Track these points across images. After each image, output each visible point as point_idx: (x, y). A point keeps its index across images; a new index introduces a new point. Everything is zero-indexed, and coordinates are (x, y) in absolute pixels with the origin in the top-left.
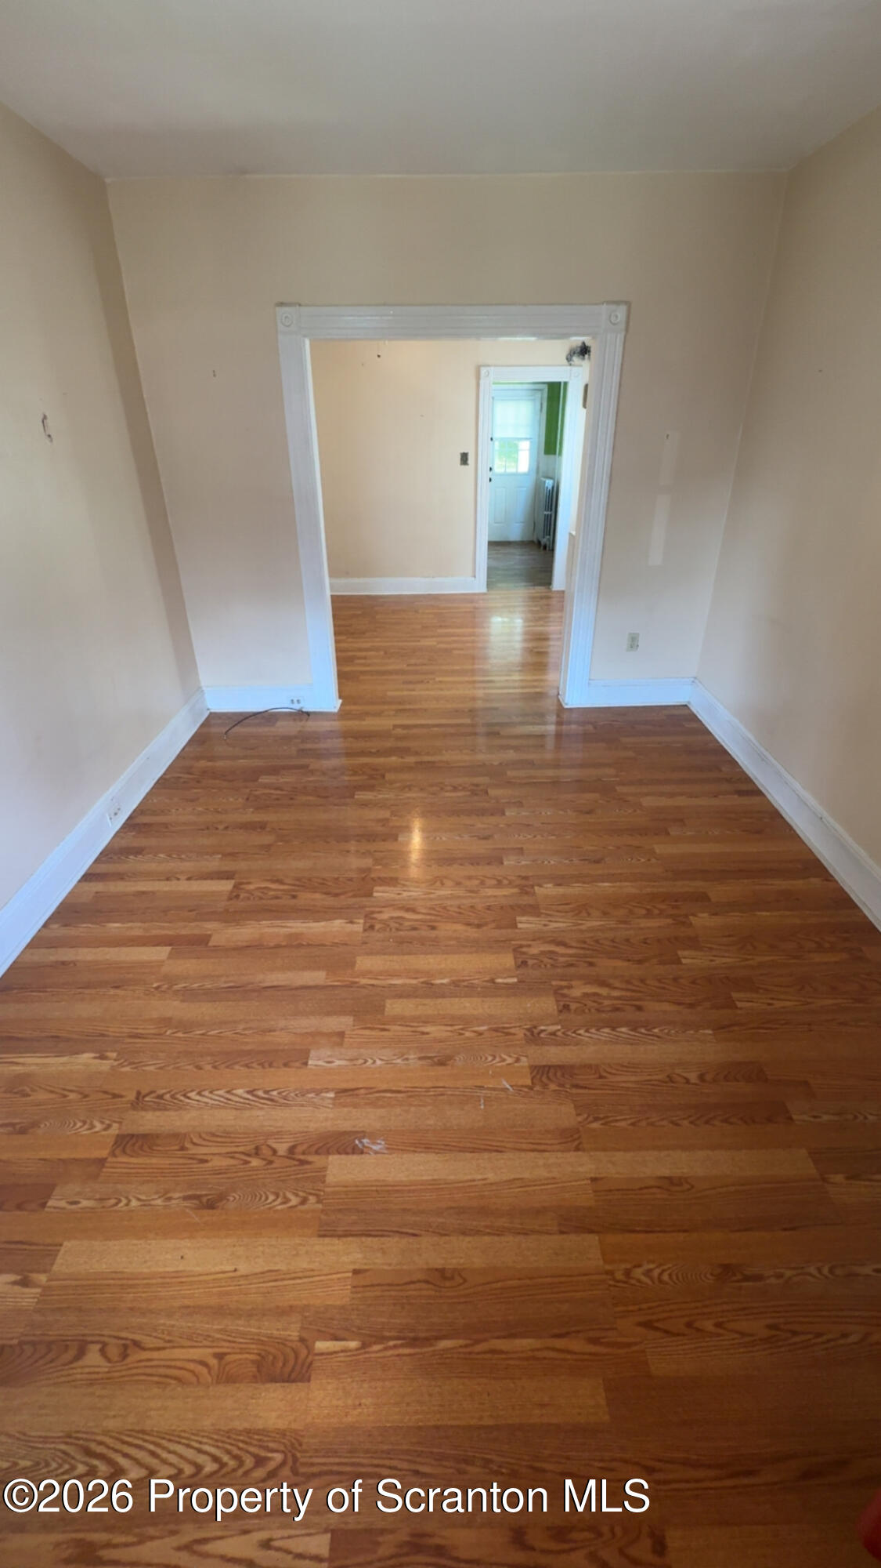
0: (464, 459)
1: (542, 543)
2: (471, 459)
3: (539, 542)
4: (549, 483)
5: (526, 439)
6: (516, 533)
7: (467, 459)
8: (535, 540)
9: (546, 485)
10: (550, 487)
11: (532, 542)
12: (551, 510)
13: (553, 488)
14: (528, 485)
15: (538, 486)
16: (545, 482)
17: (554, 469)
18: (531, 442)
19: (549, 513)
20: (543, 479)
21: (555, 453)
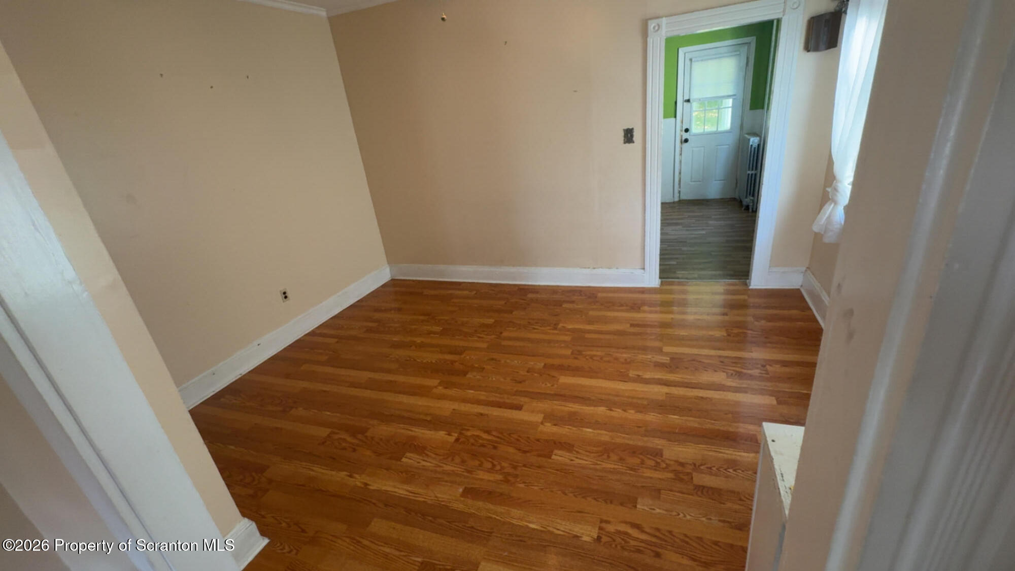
0: (629, 135)
1: (744, 203)
2: (637, 136)
3: (741, 201)
4: (754, 141)
5: (729, 96)
6: (714, 190)
7: (632, 136)
8: (737, 197)
9: (751, 143)
10: (755, 145)
11: (734, 199)
12: (756, 169)
13: (759, 145)
14: (730, 142)
15: (742, 143)
16: (749, 140)
17: (761, 127)
18: (734, 99)
19: (753, 172)
20: (746, 136)
21: (763, 108)
